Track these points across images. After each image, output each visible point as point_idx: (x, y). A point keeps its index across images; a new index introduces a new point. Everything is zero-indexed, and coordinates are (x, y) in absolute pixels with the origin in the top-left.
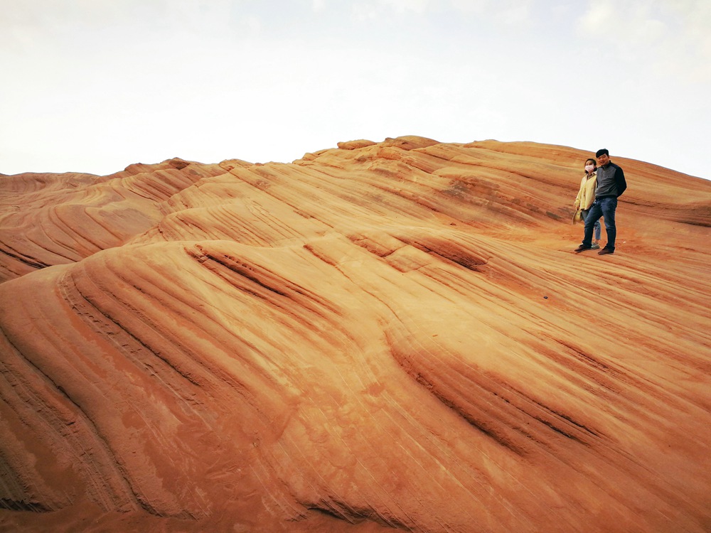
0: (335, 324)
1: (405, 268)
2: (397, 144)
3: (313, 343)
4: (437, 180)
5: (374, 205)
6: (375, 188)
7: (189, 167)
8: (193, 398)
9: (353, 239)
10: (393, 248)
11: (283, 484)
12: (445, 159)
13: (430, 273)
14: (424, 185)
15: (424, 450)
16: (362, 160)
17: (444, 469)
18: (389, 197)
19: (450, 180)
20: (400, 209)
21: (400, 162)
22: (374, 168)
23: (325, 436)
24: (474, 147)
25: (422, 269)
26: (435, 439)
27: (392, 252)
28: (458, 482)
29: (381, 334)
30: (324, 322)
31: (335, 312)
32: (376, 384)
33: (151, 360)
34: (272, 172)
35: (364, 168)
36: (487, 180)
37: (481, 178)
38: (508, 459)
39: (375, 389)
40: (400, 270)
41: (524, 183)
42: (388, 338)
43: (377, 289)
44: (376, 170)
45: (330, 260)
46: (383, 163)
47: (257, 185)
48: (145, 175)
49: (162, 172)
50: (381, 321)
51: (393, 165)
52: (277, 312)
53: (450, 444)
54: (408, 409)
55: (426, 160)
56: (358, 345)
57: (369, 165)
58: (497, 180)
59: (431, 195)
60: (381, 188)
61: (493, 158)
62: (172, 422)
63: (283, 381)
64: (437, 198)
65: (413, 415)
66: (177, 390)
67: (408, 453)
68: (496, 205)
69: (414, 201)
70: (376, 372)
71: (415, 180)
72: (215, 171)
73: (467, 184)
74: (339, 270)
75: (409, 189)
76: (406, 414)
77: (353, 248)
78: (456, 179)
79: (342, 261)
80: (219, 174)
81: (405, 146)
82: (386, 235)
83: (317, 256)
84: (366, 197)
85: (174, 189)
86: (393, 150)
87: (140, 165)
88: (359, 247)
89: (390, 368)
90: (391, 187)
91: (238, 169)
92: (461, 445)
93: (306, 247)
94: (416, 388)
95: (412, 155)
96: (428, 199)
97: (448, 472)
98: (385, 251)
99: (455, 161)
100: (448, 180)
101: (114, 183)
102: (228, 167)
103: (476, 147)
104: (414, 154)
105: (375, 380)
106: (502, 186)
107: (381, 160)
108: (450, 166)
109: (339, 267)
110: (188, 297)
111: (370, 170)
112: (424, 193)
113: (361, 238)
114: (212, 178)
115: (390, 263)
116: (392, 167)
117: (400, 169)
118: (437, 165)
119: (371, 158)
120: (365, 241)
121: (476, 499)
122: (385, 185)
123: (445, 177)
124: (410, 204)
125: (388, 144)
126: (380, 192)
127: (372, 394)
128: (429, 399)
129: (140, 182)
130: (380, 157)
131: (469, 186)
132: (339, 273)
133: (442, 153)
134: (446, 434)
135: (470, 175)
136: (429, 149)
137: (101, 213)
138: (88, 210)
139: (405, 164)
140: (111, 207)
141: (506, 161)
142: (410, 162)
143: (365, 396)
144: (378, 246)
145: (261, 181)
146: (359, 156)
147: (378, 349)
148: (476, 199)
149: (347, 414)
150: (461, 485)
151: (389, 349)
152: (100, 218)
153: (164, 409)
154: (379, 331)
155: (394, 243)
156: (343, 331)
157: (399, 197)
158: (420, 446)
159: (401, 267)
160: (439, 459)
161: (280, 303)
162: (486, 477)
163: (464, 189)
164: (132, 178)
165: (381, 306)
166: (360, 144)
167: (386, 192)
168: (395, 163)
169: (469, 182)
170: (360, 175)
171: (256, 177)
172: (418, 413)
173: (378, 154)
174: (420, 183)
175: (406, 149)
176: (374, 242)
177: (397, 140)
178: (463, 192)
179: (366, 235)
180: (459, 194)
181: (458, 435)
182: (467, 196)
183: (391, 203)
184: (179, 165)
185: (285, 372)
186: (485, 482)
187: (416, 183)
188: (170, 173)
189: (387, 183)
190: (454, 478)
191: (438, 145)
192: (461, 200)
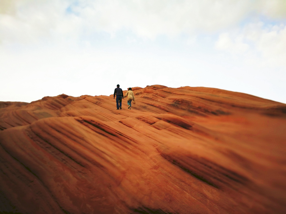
0: (135, 147)
1: (160, 128)
2: (151, 88)
3: (128, 153)
4: (167, 100)
5: (143, 109)
6: (144, 104)
7: (68, 98)
8: (82, 171)
9: (138, 118)
10: (155, 121)
11: (123, 202)
12: (170, 93)
13: (170, 129)
14: (163, 102)
15: (179, 188)
16: (137, 94)
17: (188, 194)
18: (149, 107)
19: (173, 100)
20: (154, 111)
21: (153, 94)
22: (143, 96)
23: (138, 184)
24: (181, 89)
25: (167, 128)
26: (183, 184)
27: (155, 123)
28: (194, 198)
29: (155, 150)
30: (131, 146)
31: (135, 142)
32: (156, 166)
33: (64, 157)
34: (102, 98)
35: (139, 97)
36: (188, 100)
37: (185, 99)
38: (213, 190)
39: (156, 168)
40: (159, 129)
41: (202, 101)
42: (158, 150)
43: (151, 135)
44: (144, 97)
45: (130, 126)
46: (146, 95)
47: (96, 103)
48: (51, 100)
49: (58, 99)
50: (154, 145)
51: (150, 95)
52: (113, 142)
53: (189, 185)
54: (170, 173)
55: (163, 93)
56: (146, 154)
57: (140, 96)
58: (191, 100)
59: (165, 106)
60: (146, 103)
61: (189, 92)
62: (74, 180)
63: (118, 165)
64: (168, 107)
65: (173, 175)
66: (75, 168)
67: (172, 189)
68: (191, 109)
69: (159, 108)
70: (155, 162)
71: (159, 100)
72: (78, 99)
73: (179, 101)
74: (134, 129)
75: (157, 104)
76: (170, 175)
77: (139, 122)
78: (175, 100)
79: (135, 126)
80: (80, 100)
81: (154, 88)
82: (152, 116)
83: (125, 125)
84: (140, 107)
85: (62, 106)
86: (150, 90)
87: (48, 97)
88: (141, 121)
89: (160, 160)
90: (150, 103)
91: (87, 98)
92: (194, 185)
93: (120, 122)
94: (173, 166)
95: (157, 92)
96: (165, 107)
97: (189, 195)
98: (152, 122)
99: (174, 94)
100: (172, 100)
101: (38, 104)
102: (84, 97)
103: (182, 89)
104: (158, 91)
105: (155, 164)
106: (194, 102)
107: (145, 94)
108: (172, 95)
109: (134, 128)
110: (78, 134)
111: (141, 97)
112: (163, 105)
113: (142, 118)
114: (78, 101)
115: (154, 127)
116: (150, 96)
117: (153, 96)
118: (167, 95)
119: (141, 93)
120: (144, 119)
121: (203, 204)
122: (147, 102)
123: (170, 99)
124: (158, 109)
125: (148, 88)
126: (146, 105)
127: (154, 169)
128: (179, 169)
129: (48, 103)
130: (145, 93)
131: (180, 102)
132: (134, 131)
133: (169, 91)
134: (187, 182)
135: (180, 98)
136: (164, 89)
137: (34, 113)
138: (28, 112)
139: (155, 95)
140: (37, 111)
141: (194, 93)
142: (157, 94)
143: (152, 170)
144: (149, 121)
145: (98, 102)
146: (136, 93)
147: (154, 154)
148: (184, 107)
149: (146, 177)
150: (196, 199)
151: (160, 153)
152: (33, 115)
153: (71, 175)
154: (154, 149)
155: (155, 119)
156: (139, 149)
157: (153, 107)
158: (177, 186)
159: (159, 128)
160: (185, 191)
161: (113, 139)
162: (205, 196)
163: (178, 104)
164: (45, 102)
165: (153, 141)
166: (136, 88)
167: (148, 105)
168: (151, 94)
169: (180, 101)
170: (137, 99)
171: (96, 101)
172: (175, 174)
173: (144, 91)
174: (160, 102)
175: (155, 90)
176: (147, 119)
177: (152, 86)
178: (178, 105)
179: (144, 117)
180: (177, 106)
181: (192, 182)
182: (180, 106)
183: (150, 109)
184: (64, 96)
185: (118, 162)
186: (205, 198)
187: (159, 101)
188: (60, 99)
189: (148, 102)
190: (192, 197)
191: (167, 88)
192: (177, 108)
